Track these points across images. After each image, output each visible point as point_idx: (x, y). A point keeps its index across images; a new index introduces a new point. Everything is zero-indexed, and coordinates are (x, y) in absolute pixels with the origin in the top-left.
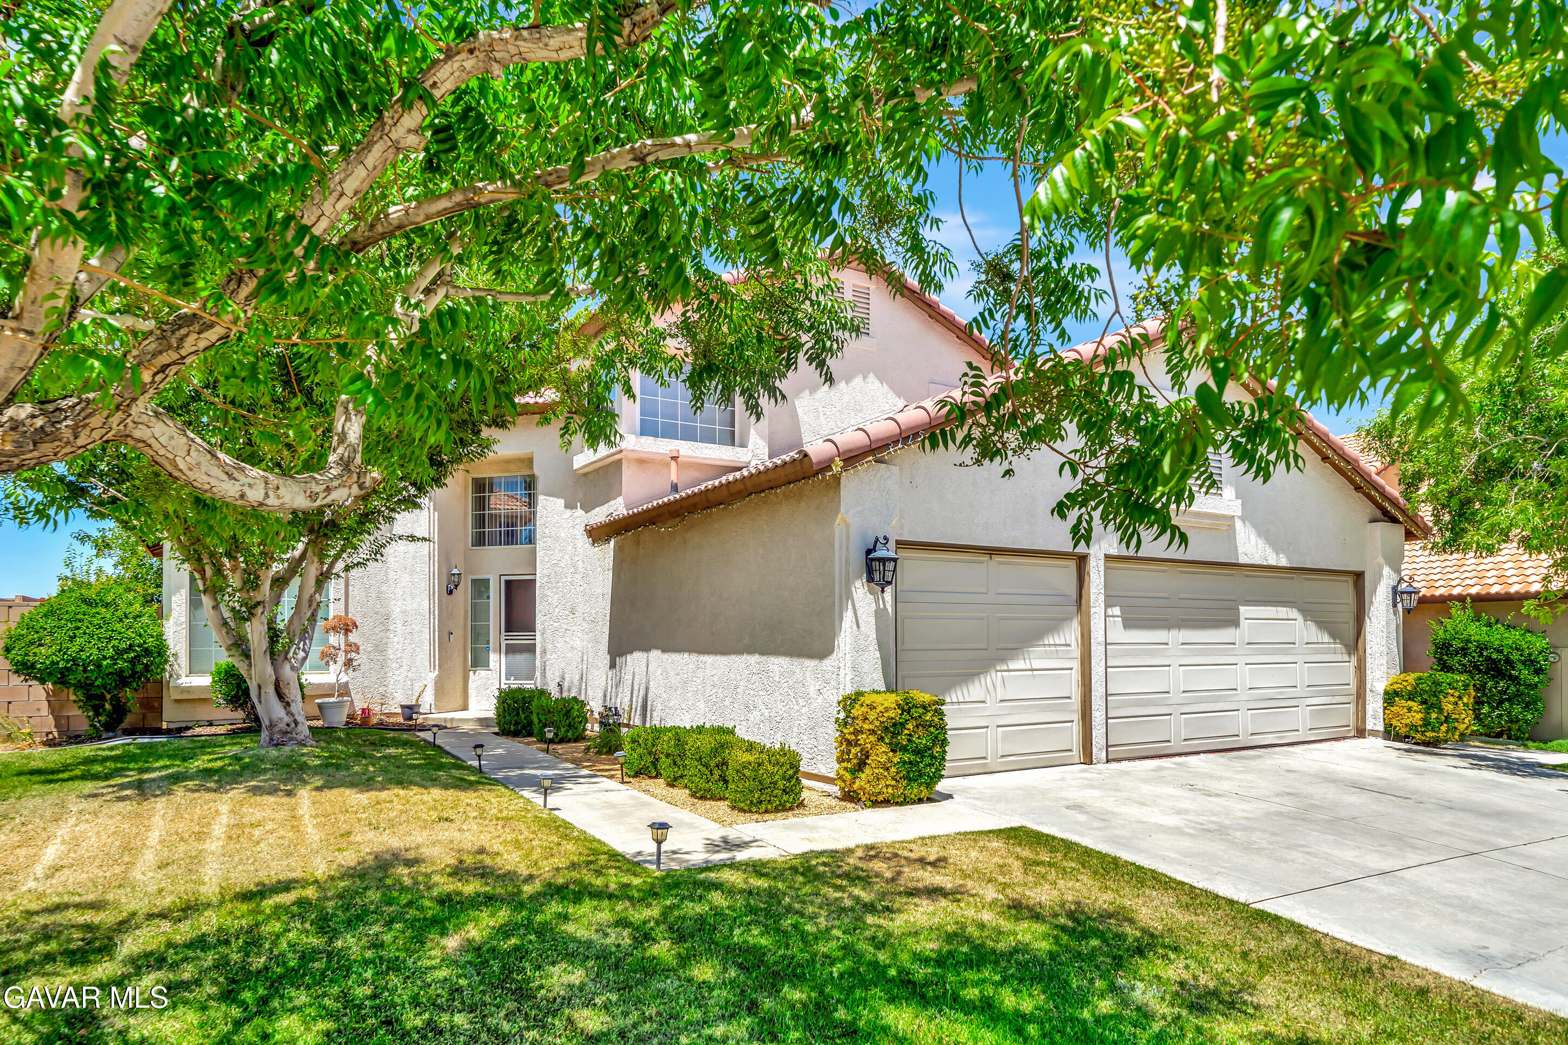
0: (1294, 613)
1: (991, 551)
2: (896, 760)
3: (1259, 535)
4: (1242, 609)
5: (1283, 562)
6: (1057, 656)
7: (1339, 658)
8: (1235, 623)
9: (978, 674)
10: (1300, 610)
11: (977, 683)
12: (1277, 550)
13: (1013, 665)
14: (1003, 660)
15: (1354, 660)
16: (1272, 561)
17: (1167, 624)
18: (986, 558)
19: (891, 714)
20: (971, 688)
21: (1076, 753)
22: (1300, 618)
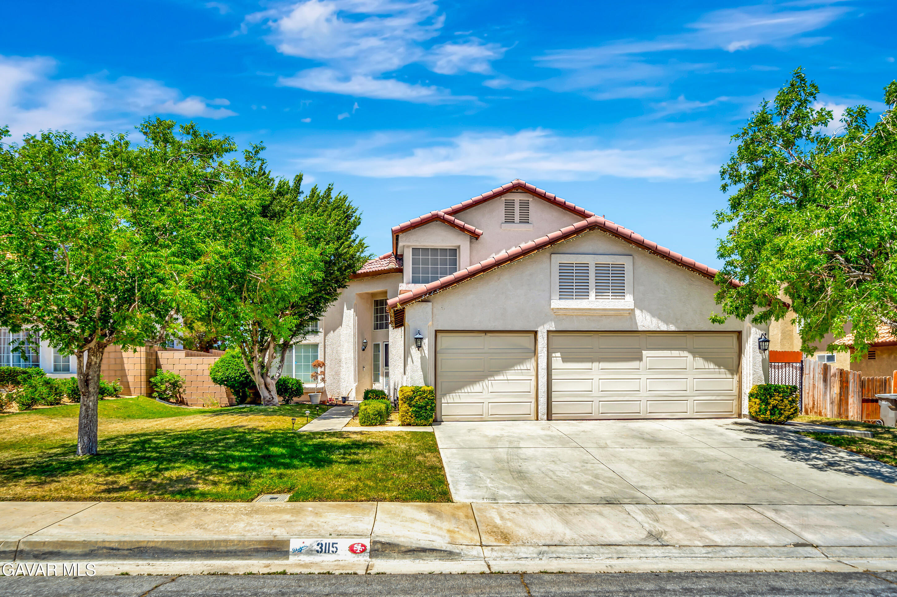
0: (686, 353)
1: (486, 332)
2: (411, 410)
3: (653, 316)
4: (644, 352)
5: (672, 328)
6: (522, 374)
7: (724, 376)
8: (640, 359)
9: (478, 381)
10: (690, 352)
11: (478, 385)
12: (667, 322)
13: (496, 378)
14: (492, 376)
15: (736, 378)
16: (664, 327)
17: (592, 361)
18: (484, 334)
19: (408, 393)
20: (475, 386)
21: (533, 416)
22: (690, 357)
